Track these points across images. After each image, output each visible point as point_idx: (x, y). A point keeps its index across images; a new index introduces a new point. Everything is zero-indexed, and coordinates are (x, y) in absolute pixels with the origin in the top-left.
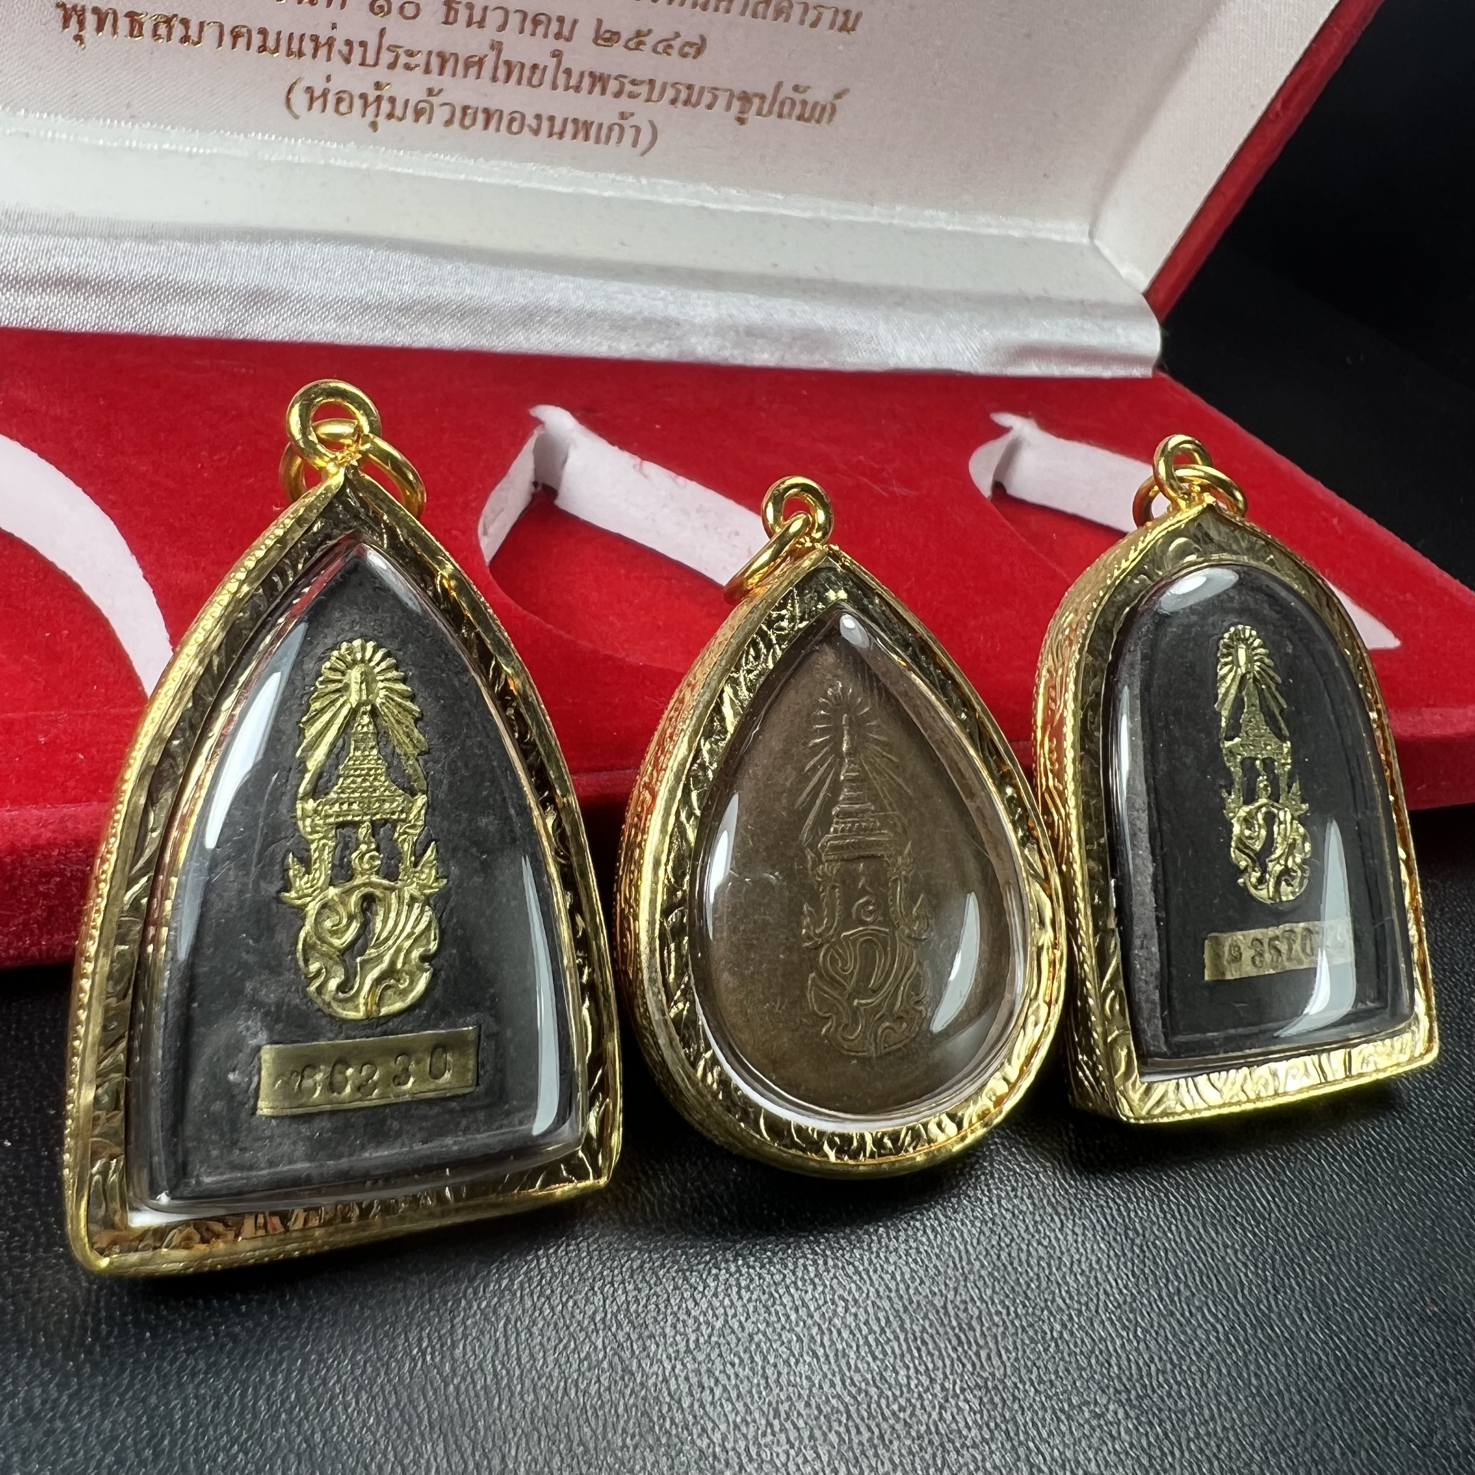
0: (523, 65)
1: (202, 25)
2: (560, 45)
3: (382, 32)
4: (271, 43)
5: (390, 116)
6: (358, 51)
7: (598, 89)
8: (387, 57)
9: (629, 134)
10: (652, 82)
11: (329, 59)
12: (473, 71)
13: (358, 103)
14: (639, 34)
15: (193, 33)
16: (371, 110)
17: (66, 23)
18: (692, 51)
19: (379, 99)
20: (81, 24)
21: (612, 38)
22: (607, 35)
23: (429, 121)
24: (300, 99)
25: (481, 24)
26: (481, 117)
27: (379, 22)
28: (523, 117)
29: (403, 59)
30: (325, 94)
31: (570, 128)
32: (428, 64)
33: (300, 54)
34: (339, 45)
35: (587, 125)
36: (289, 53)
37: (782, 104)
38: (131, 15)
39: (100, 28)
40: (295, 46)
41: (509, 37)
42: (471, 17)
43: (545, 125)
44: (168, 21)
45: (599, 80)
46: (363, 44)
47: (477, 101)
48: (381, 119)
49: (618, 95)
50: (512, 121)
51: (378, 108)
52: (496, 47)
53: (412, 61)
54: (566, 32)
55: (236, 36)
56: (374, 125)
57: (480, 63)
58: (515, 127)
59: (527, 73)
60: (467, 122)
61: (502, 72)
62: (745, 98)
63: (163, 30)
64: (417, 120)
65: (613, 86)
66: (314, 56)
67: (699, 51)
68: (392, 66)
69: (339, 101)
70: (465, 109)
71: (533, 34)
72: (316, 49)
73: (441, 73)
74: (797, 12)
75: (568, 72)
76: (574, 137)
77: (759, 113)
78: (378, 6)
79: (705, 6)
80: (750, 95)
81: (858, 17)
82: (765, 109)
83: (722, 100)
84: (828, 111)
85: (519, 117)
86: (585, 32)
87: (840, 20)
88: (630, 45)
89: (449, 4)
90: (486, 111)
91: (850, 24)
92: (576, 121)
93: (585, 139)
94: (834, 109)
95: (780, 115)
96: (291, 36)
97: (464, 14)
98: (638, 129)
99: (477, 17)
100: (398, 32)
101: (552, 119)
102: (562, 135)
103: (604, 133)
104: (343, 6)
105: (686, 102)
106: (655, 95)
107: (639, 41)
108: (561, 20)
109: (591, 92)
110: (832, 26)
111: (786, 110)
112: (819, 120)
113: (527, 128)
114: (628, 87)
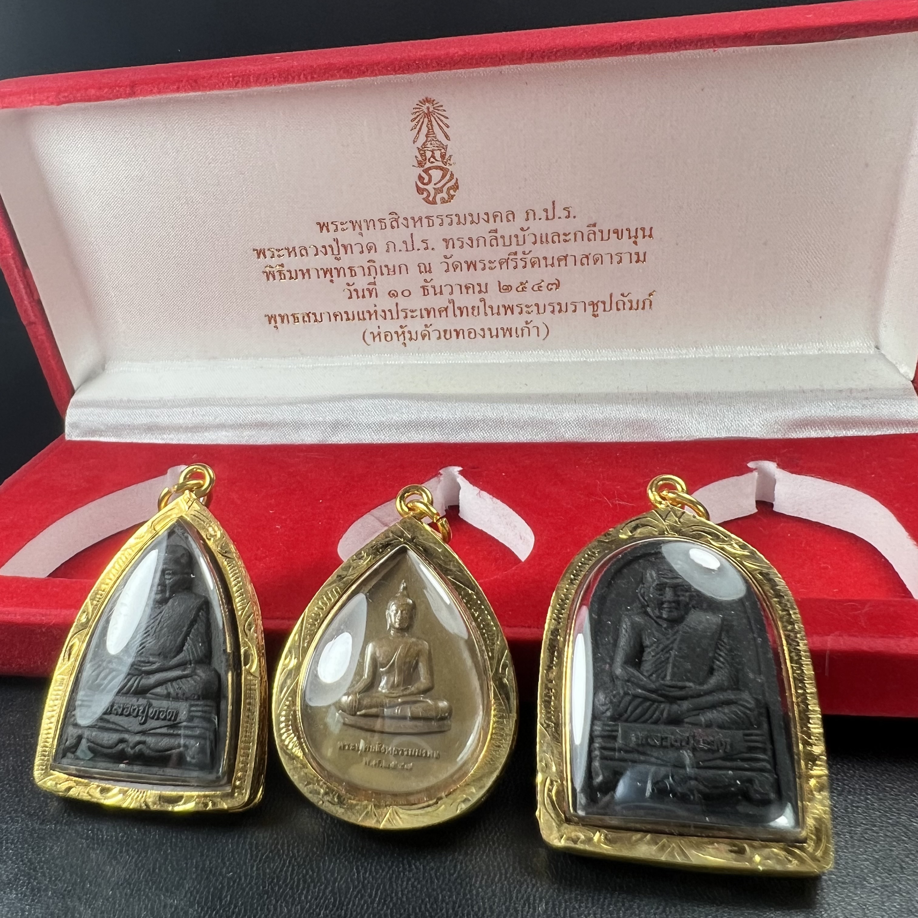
0: (467, 308)
1: (321, 314)
2: (482, 295)
3: (397, 304)
4: (351, 317)
5: (411, 339)
6: (388, 314)
7: (509, 311)
8: (402, 314)
9: (534, 331)
10: (537, 305)
12: (444, 314)
13: (395, 336)
14: (522, 284)
15: (319, 318)
16: (401, 338)
17: (270, 323)
18: (554, 286)
19: (403, 333)
20: (275, 321)
21: (508, 288)
22: (505, 287)
24: (369, 338)
25: (441, 293)
26: (454, 334)
27: (394, 300)
28: (475, 331)
29: (409, 314)
31: (501, 333)
32: (421, 314)
33: (364, 319)
34: (380, 313)
35: (510, 330)
36: (359, 319)
37: (617, 303)
38: (293, 315)
39: (283, 322)
40: (361, 316)
41: (456, 296)
42: (435, 291)
43: (487, 333)
44: (308, 315)
45: (509, 309)
46: (390, 311)
47: (450, 327)
48: (407, 341)
49: (521, 313)
50: (470, 333)
51: (404, 337)
52: (452, 302)
53: (414, 314)
54: (483, 289)
55: (336, 316)
56: (405, 344)
57: (446, 309)
58: (472, 335)
59: (470, 311)
60: (448, 336)
61: (458, 312)
62: (593, 304)
63: (306, 319)
64: (423, 339)
65: (517, 310)
66: (370, 319)
67: (558, 286)
68: (406, 317)
69: (386, 336)
70: (445, 331)
71: (467, 293)
72: (370, 316)
73: (429, 317)
74: (607, 259)
75: (491, 308)
76: (504, 336)
77: (605, 310)
78: (392, 294)
79: (552, 265)
80: (595, 302)
81: (645, 254)
82: (608, 308)
83: (580, 307)
84: (647, 303)
85: (472, 331)
86: (493, 288)
87: (635, 258)
88: (519, 289)
89: (423, 287)
90: (455, 330)
91: (642, 258)
92: (502, 329)
93: (511, 336)
94: (651, 302)
95: (618, 309)
96: (358, 313)
97: (431, 291)
98: (538, 328)
99: (438, 290)
100: (404, 303)
101: (490, 329)
102: (497, 336)
103: (520, 332)
104: (377, 296)
105: (560, 311)
106: (541, 310)
107: (523, 286)
108: (479, 285)
109: (506, 314)
110: (631, 262)
111: (621, 306)
112: (643, 308)
113: (478, 335)
114: (525, 309)
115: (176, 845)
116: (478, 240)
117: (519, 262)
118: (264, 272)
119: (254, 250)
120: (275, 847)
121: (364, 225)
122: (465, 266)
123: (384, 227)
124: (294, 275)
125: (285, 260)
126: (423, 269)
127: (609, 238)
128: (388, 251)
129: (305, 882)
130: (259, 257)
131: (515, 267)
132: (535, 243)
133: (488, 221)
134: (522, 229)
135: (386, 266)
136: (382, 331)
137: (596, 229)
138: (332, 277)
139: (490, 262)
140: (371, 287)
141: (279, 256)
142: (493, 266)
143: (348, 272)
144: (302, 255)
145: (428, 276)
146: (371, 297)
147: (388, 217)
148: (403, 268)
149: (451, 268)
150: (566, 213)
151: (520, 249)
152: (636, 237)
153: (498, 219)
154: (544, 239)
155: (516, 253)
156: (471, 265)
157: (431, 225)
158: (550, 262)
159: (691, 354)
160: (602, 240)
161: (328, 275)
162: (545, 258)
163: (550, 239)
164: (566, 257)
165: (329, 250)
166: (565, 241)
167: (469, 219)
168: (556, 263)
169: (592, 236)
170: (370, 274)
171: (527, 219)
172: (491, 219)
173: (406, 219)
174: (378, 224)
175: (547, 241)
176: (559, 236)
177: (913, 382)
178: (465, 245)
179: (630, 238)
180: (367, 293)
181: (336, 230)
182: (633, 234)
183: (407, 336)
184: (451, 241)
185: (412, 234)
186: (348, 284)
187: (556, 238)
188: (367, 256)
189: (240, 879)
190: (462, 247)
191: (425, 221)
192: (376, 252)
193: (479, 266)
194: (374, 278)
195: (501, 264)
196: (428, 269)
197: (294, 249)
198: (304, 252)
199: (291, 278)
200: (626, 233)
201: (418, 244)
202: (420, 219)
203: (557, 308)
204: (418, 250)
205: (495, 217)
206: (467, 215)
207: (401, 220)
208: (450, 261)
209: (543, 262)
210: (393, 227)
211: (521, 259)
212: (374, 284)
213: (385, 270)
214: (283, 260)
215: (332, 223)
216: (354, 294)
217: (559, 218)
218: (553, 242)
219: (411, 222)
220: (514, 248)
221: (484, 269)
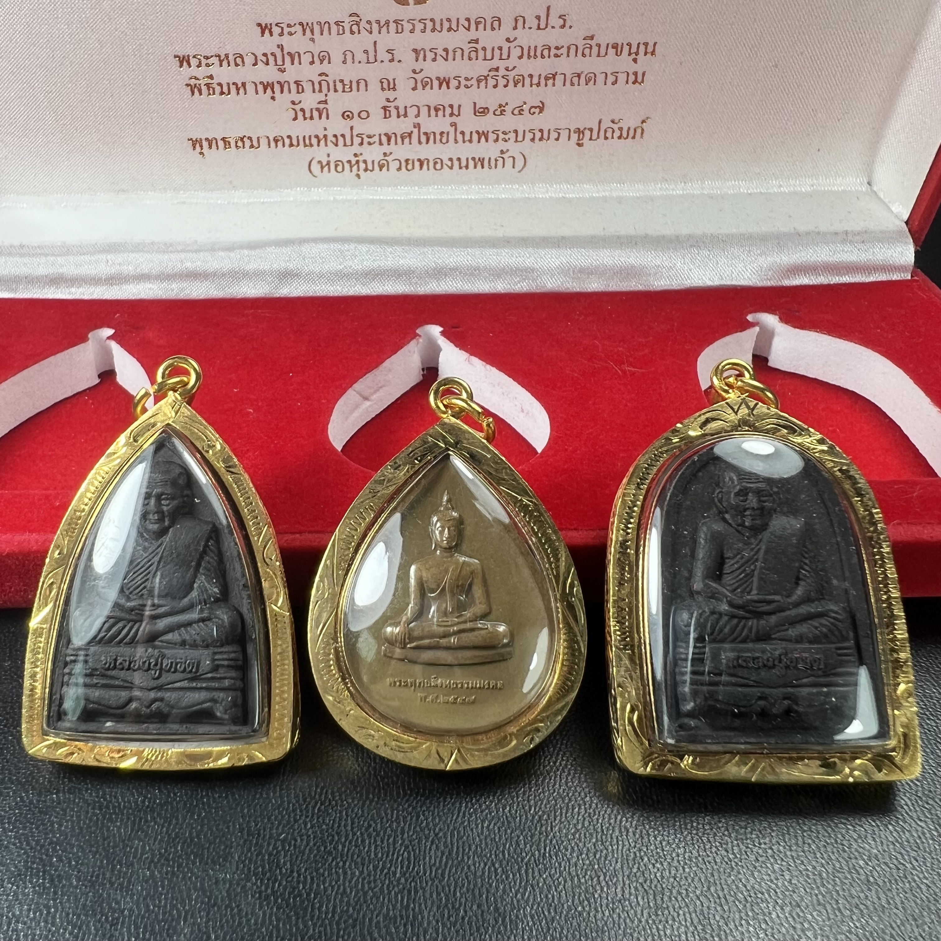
0: (434, 133)
1: (258, 138)
2: (454, 119)
3: (352, 128)
4: (295, 142)
5: (366, 170)
6: (341, 140)
7: (483, 139)
8: (357, 140)
9: (509, 162)
10: (516, 132)
11: (326, 145)
12: (407, 140)
13: (347, 166)
14: (500, 106)
15: (255, 144)
16: (355, 168)
17: (194, 148)
18: (537, 110)
19: (357, 162)
20: (201, 146)
21: (485, 111)
22: (482, 110)
23: (388, 170)
24: (316, 168)
25: (405, 115)
26: (417, 164)
27: (349, 123)
28: (442, 161)
29: (366, 140)
30: (328, 163)
31: (471, 163)
32: (380, 140)
33: (311, 145)
34: (330, 138)
35: (482, 161)
36: (305, 146)
37: (606, 131)
38: (223, 139)
39: (210, 147)
40: (307, 142)
41: (422, 120)
42: (398, 112)
43: (456, 163)
44: (242, 139)
45: (483, 135)
46: (343, 136)
47: (413, 156)
48: (361, 172)
49: (497, 140)
50: (435, 163)
51: (358, 167)
52: (418, 126)
54: (456, 112)
55: (276, 141)
56: (358, 176)
57: (410, 135)
58: (438, 166)
59: (438, 137)
60: (410, 167)
61: (423, 138)
62: (579, 131)
63: (240, 144)
64: (381, 170)
65: (492, 137)
66: (318, 145)
67: (541, 110)
68: (361, 144)
69: (336, 166)
70: (407, 161)
71: (437, 116)
72: (319, 142)
73: (389, 144)
74: (600, 78)
75: (463, 133)
76: (475, 167)
77: (591, 139)
78: (346, 115)
79: (538, 85)
80: (582, 129)
81: (644, 74)
82: (595, 136)
83: (564, 135)
84: (639, 131)
85: (439, 161)
86: (468, 110)
87: (632, 78)
88: (497, 113)
89: (385, 108)
90: (419, 160)
91: (639, 79)
92: (473, 159)
93: (483, 167)
94: (643, 130)
95: (606, 138)
96: (304, 137)
97: (394, 112)
98: (514, 158)
99: (402, 112)
100: (360, 126)
101: (459, 159)
102: (467, 167)
103: (493, 163)
104: (328, 118)
105: (541, 139)
106: (520, 138)
107: (501, 110)
108: (451, 106)
109: (479, 142)
110: (627, 82)
111: (609, 135)
112: (634, 137)
113: (445, 166)
114: (501, 136)
115: (209, 806)
116: (454, 52)
117: (500, 79)
118: (187, 85)
119: (176, 57)
120: (326, 797)
121: (317, 29)
122: (436, 83)
123: (341, 32)
124: (225, 89)
125: (214, 70)
126: (385, 85)
127: (606, 54)
128: (344, 62)
129: (370, 836)
130: (181, 66)
131: (495, 86)
132: (520, 57)
133: (468, 29)
134: (508, 40)
135: (342, 81)
136: (332, 159)
137: (593, 43)
138: (274, 92)
139: (467, 79)
140: (321, 106)
141: (208, 65)
142: (469, 83)
143: (293, 87)
144: (237, 65)
145: (391, 95)
146: (320, 118)
147: (347, 20)
148: (362, 84)
149: (419, 86)
150: (561, 22)
151: (502, 65)
152: (637, 54)
153: (481, 27)
154: (532, 54)
155: (497, 69)
156: (444, 82)
157: (400, 31)
158: (535, 81)
159: (678, 189)
160: (598, 56)
161: (269, 90)
162: (531, 76)
163: (539, 53)
164: (554, 76)
165: (271, 59)
166: (556, 56)
167: (446, 25)
168: (543, 82)
169: (587, 51)
170: (320, 91)
171: (515, 28)
172: (473, 26)
173: (369, 22)
174: (334, 28)
175: (535, 55)
176: (549, 49)
177: (907, 223)
178: (438, 57)
179: (630, 54)
180: (316, 114)
181: (281, 34)
182: (634, 50)
183: (362, 166)
184: (422, 52)
185: (375, 43)
186: (293, 103)
187: (546, 53)
188: (318, 68)
189: (296, 840)
190: (434, 60)
191: (393, 26)
192: (329, 63)
193: (453, 83)
194: (326, 95)
195: (479, 81)
196: (392, 86)
197: (227, 56)
198: (239, 61)
199: (222, 93)
200: (626, 49)
201: (383, 55)
202: (387, 23)
203: (538, 135)
204: (382, 61)
205: (477, 23)
206: (444, 21)
207: (363, 24)
208: (419, 77)
209: (527, 81)
210: (352, 32)
211: (503, 77)
212: (326, 102)
213: (339, 86)
214: (212, 70)
215: (276, 25)
216: (300, 114)
217: (553, 27)
218: (543, 57)
219: (375, 27)
220: (496, 63)
221: (458, 88)
